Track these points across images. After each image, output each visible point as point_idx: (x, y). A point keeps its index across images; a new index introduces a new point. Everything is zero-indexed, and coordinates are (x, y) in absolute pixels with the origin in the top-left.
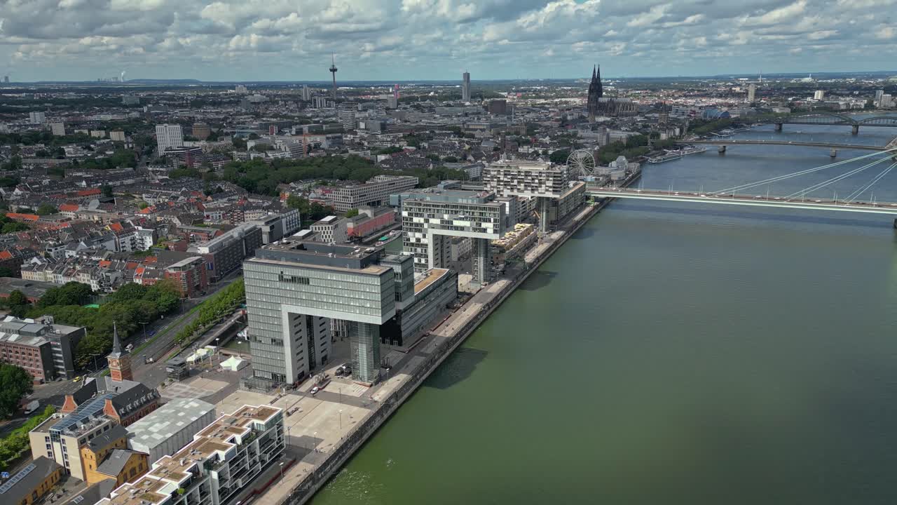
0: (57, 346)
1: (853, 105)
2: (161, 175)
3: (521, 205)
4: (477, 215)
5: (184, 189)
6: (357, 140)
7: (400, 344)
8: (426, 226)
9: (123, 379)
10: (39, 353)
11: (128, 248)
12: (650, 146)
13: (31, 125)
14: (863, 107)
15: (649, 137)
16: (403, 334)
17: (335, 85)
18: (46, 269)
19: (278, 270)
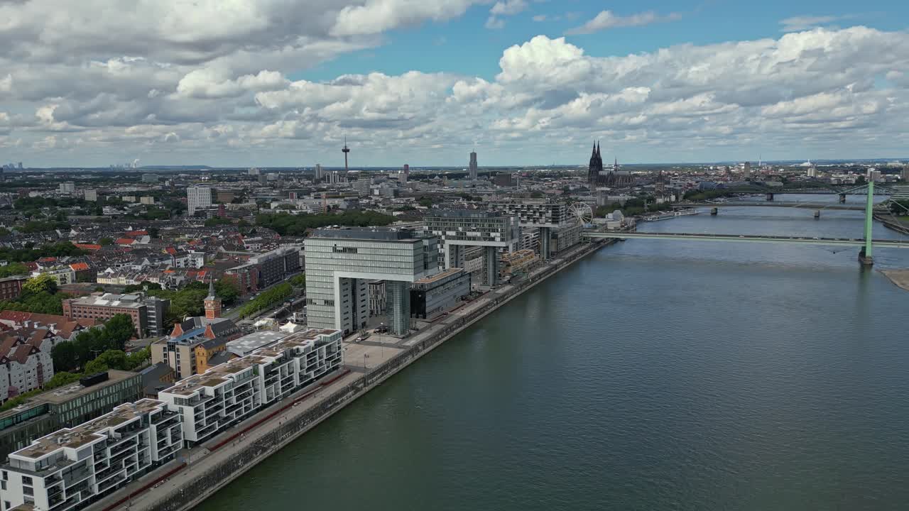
0: (152, 309)
1: (844, 182)
2: (197, 224)
3: (524, 240)
4: (486, 226)
5: (222, 231)
6: (373, 203)
7: (425, 317)
8: (443, 238)
9: (215, 317)
10: (138, 314)
11: (182, 265)
12: (646, 208)
13: (62, 194)
14: (854, 182)
15: (645, 201)
16: (427, 310)
17: (347, 169)
18: (120, 276)
19: (332, 243)
